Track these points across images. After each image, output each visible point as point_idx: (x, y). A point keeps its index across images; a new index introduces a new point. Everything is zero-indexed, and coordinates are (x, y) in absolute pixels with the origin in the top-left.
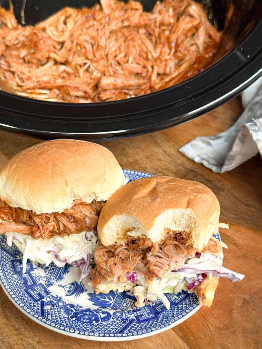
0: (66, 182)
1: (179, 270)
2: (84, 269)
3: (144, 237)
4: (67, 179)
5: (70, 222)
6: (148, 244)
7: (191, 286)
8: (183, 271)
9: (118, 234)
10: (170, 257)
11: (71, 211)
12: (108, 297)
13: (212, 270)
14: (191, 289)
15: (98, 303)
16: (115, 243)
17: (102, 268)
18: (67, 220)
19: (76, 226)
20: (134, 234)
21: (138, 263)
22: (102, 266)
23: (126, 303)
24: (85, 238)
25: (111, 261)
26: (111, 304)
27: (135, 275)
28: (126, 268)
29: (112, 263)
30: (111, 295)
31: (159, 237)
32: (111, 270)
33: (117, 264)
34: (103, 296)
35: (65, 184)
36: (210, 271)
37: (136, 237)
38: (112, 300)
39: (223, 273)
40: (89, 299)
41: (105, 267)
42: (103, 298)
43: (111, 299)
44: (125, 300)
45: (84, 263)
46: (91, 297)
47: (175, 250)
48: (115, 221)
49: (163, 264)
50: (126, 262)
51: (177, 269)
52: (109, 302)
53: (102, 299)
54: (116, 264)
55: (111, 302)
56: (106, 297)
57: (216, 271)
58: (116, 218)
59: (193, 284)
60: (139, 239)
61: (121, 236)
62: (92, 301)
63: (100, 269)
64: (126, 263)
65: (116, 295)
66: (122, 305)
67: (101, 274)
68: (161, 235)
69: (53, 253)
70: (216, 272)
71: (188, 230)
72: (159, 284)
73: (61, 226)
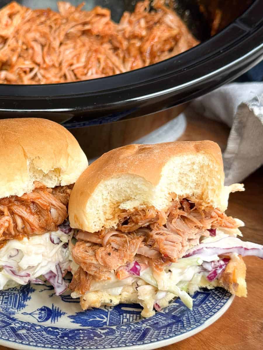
0: (24, 152)
1: (194, 253)
2: (58, 282)
3: (144, 207)
4: (26, 149)
5: (31, 213)
6: (151, 214)
7: (213, 275)
8: (200, 253)
9: (105, 213)
10: (181, 234)
11: (33, 196)
12: (98, 316)
13: (236, 247)
14: (213, 279)
15: (88, 324)
16: (103, 227)
17: (90, 265)
18: (27, 210)
19: (39, 220)
20: (129, 206)
21: (140, 247)
22: (90, 261)
23: (126, 318)
24: (50, 242)
25: (101, 252)
26: (106, 323)
27: (137, 267)
28: (125, 256)
29: (104, 254)
30: (102, 314)
31: (164, 203)
32: (105, 262)
33: (111, 254)
34: (90, 316)
35: (22, 156)
36: (234, 249)
37: (132, 210)
38: (106, 318)
39: (252, 249)
40: (73, 322)
41: (94, 262)
42: (91, 318)
43: (103, 317)
44: (123, 316)
45: (55, 276)
46: (74, 319)
47: (185, 225)
48: (101, 191)
49: (174, 242)
50: (123, 249)
51: (191, 251)
52: (102, 321)
53: (91, 320)
54: (109, 254)
55: (105, 321)
56: (95, 316)
57: (242, 247)
58: (102, 185)
59: (215, 273)
60: (137, 212)
61: (110, 215)
62: (77, 323)
63: (87, 268)
64: (123, 251)
65: (108, 313)
66: (121, 322)
67: (90, 275)
68: (166, 201)
69: (7, 269)
70: (243, 250)
71: (198, 191)
72: (170, 278)
73: (19, 221)
